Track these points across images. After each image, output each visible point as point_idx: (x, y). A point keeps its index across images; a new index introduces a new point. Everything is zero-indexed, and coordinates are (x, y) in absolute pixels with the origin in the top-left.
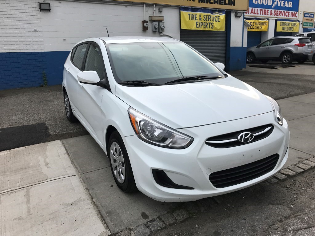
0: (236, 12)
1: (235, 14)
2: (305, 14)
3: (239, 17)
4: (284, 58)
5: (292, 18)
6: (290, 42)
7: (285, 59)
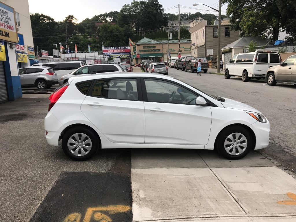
0: (10, 44)
1: (10, 45)
2: (29, 48)
3: (13, 48)
4: (39, 85)
5: (21, 50)
6: (41, 71)
7: (41, 86)
